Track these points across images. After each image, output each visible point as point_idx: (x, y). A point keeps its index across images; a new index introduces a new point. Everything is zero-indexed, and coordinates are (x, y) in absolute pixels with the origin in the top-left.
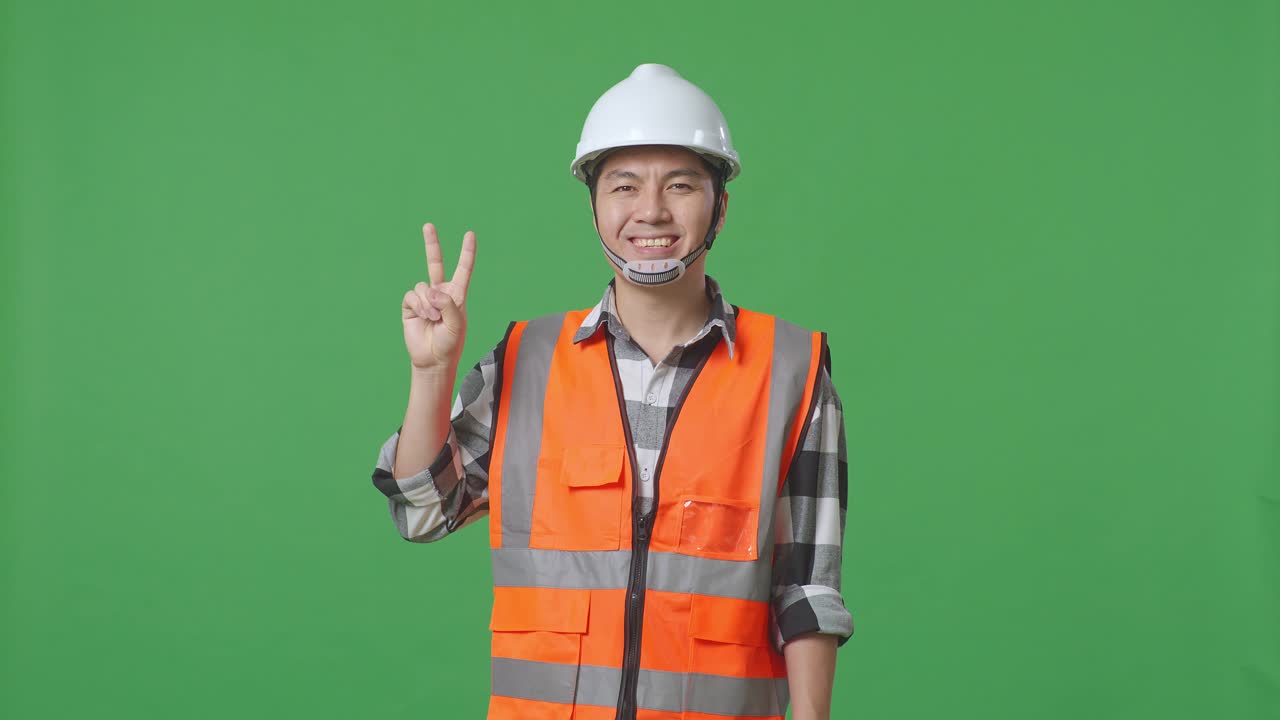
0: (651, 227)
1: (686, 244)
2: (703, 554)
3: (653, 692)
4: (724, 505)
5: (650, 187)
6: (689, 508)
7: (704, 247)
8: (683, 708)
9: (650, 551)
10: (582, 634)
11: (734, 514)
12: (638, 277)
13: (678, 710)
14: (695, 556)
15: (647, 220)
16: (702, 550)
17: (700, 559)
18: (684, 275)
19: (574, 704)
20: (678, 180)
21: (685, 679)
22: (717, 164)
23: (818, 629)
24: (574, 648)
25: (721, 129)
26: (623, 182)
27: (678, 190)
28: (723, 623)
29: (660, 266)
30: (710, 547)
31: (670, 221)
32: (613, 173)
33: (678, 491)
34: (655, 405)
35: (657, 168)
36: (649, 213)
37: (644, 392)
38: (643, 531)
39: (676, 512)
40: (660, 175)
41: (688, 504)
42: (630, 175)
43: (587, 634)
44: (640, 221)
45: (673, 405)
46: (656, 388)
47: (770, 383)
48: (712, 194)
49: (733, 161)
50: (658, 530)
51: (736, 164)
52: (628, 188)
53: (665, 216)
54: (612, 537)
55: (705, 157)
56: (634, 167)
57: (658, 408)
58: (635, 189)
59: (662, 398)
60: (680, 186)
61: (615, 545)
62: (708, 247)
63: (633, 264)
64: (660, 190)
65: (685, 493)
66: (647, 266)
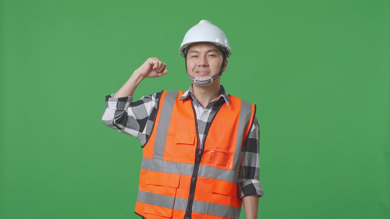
0: (202, 68)
1: (213, 73)
2: (216, 167)
3: (197, 208)
4: (224, 153)
5: (202, 55)
6: (213, 152)
7: (219, 75)
8: (206, 213)
9: (200, 164)
10: (177, 188)
11: (227, 155)
12: (198, 82)
13: (204, 213)
14: (214, 167)
15: (201, 65)
16: (216, 165)
17: (215, 168)
18: (213, 82)
19: (173, 209)
20: (211, 53)
21: (207, 204)
22: (224, 50)
23: (257, 193)
24: (174, 192)
25: (225, 40)
26: (194, 54)
27: (211, 57)
28: (221, 188)
29: (205, 79)
30: (218, 165)
31: (208, 66)
32: (191, 51)
33: (210, 147)
34: (203, 121)
35: (204, 49)
36: (202, 63)
37: (200, 117)
38: (198, 159)
39: (209, 153)
40: (205, 52)
41: (213, 151)
42: (196, 52)
43: (178, 188)
44: (200, 66)
45: (209, 122)
46: (204, 116)
47: (239, 117)
48: (222, 59)
49: (229, 49)
50: (203, 159)
51: (230, 50)
52: (196, 56)
53: (206, 64)
54: (189, 159)
55: (219, 47)
56: (198, 49)
57: (204, 122)
58: (198, 56)
59: (206, 119)
60: (212, 55)
61: (190, 162)
62: (220, 75)
63: (197, 79)
64: (205, 56)
65: (212, 148)
66: (201, 79)
